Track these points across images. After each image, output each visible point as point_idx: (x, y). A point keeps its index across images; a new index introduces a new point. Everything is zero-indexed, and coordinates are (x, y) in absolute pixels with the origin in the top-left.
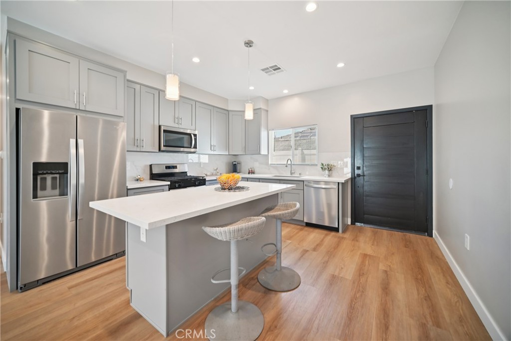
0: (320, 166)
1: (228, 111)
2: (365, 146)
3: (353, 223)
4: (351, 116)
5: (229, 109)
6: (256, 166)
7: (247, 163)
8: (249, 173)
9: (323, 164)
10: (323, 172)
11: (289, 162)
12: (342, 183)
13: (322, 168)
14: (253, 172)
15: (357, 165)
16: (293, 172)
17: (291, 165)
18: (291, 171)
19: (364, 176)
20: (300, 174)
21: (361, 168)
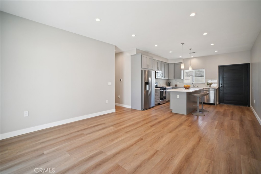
0: (206, 83)
1: (168, 63)
2: (224, 76)
3: (219, 103)
4: (219, 66)
5: (169, 63)
6: (178, 84)
7: (174, 82)
8: (175, 86)
9: (207, 83)
10: (207, 86)
11: (193, 82)
12: (216, 89)
13: (207, 84)
14: (177, 86)
15: (221, 83)
16: (195, 86)
17: (194, 83)
18: (194, 85)
19: (224, 87)
20: (198, 86)
21: (223, 84)
